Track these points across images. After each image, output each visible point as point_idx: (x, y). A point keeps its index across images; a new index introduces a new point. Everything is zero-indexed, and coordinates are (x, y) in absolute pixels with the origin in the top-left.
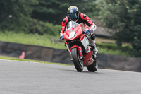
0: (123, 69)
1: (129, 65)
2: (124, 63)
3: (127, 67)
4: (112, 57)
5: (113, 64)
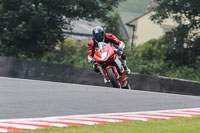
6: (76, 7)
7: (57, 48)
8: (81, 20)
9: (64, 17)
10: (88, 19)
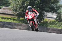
0: (20, 29)
1: (23, 27)
2: (20, 26)
3: (22, 28)
4: (15, 24)
5: (16, 27)
6: (48, 9)
7: (42, 21)
8: (50, 13)
9: (44, 12)
10: (52, 13)
